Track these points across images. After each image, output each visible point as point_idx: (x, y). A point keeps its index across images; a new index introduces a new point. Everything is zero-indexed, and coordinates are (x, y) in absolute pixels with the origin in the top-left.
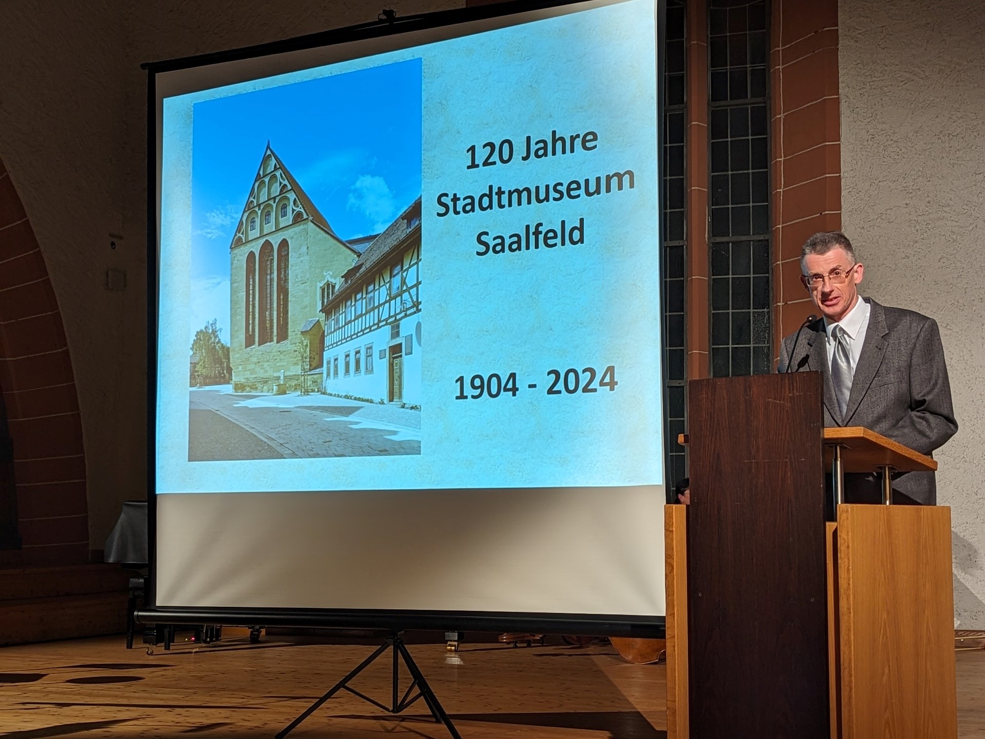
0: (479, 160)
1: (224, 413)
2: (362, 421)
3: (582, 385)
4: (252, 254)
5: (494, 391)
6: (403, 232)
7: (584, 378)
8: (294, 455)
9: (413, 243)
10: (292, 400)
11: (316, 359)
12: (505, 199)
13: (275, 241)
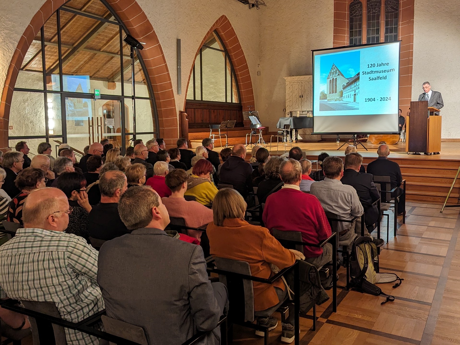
0: (370, 67)
1: (326, 104)
2: (349, 105)
3: (386, 100)
4: (331, 80)
5: (371, 100)
6: (357, 77)
7: (386, 99)
8: (338, 110)
9: (358, 78)
10: (337, 102)
11: (342, 96)
12: (374, 72)
13: (335, 78)
